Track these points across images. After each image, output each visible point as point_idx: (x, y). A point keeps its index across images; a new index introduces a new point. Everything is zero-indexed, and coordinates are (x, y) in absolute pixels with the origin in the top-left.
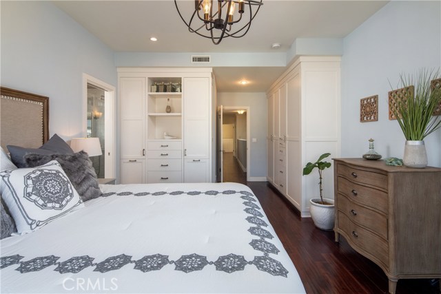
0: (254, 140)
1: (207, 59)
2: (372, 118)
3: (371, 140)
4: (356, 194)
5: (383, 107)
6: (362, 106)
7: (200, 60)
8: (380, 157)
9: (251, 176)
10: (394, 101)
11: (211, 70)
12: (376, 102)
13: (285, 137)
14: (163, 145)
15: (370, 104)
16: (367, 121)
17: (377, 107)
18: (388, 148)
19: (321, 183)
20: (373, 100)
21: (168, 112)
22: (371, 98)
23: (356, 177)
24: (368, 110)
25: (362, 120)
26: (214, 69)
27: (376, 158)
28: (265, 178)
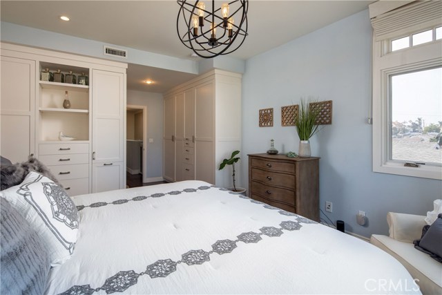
0: (151, 140)
1: (123, 54)
2: (269, 124)
3: (272, 140)
4: (270, 179)
5: (277, 117)
6: (260, 114)
7: (113, 52)
8: (277, 152)
9: (148, 177)
10: (285, 113)
11: (126, 66)
12: (272, 113)
13: (193, 137)
14: (63, 148)
15: (266, 114)
16: (264, 126)
17: (272, 116)
18: (283, 146)
19: (234, 175)
20: (269, 111)
21: (65, 107)
22: (267, 110)
23: (270, 166)
24: (265, 118)
25: (261, 125)
26: (130, 65)
27: (275, 153)
28: (162, 178)
